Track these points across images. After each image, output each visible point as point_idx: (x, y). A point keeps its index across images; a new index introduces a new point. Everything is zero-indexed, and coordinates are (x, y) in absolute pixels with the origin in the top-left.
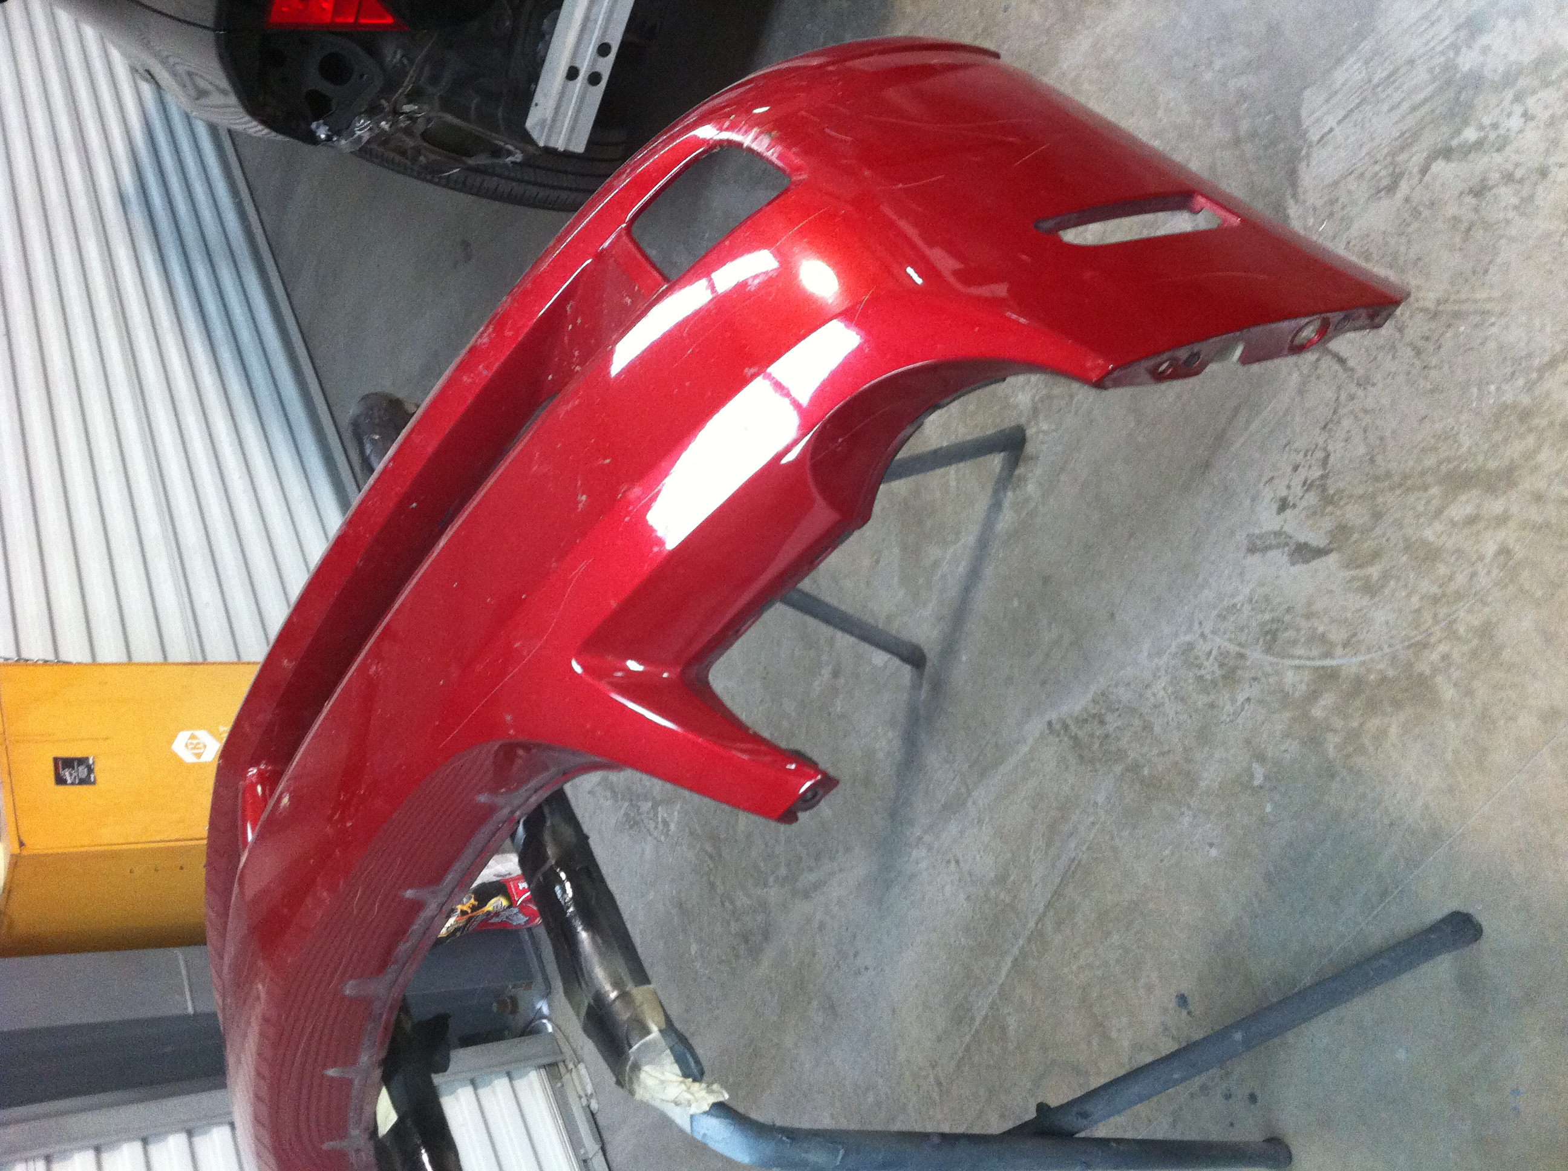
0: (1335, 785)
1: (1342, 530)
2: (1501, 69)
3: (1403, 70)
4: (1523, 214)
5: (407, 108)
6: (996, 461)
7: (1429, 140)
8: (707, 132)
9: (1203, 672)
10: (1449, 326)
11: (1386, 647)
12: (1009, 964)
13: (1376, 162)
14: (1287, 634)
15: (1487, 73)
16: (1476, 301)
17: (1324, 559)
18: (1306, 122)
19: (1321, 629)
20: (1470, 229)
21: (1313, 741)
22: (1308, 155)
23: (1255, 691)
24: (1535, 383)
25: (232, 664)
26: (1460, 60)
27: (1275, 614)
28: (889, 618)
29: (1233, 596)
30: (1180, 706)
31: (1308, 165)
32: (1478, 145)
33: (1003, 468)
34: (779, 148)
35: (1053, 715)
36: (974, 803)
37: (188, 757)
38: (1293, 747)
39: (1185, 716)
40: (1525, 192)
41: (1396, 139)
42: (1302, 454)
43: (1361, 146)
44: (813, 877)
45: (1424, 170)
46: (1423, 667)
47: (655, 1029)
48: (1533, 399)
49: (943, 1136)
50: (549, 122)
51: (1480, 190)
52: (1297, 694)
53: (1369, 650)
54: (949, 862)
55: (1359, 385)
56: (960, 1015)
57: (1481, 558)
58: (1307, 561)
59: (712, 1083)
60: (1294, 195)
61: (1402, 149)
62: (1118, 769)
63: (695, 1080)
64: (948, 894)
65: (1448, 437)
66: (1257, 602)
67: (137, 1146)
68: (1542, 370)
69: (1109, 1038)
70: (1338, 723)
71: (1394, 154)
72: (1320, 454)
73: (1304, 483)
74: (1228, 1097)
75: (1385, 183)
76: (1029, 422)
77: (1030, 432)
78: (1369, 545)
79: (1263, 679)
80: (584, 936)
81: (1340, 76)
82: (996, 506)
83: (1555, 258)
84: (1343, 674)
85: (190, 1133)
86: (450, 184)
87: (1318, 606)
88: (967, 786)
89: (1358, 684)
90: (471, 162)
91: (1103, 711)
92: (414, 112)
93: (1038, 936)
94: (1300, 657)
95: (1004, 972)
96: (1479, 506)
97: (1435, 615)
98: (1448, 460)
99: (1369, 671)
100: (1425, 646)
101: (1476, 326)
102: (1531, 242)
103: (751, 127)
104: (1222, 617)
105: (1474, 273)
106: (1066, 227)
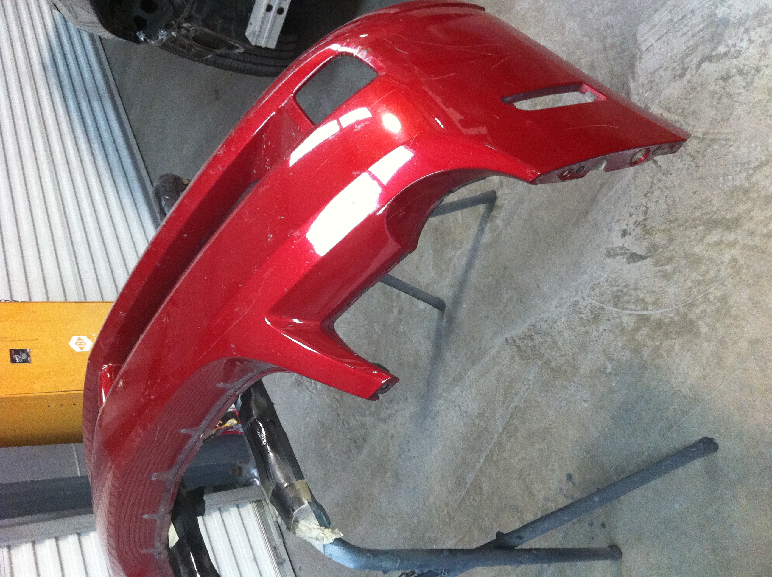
0: (647, 374)
1: (653, 248)
2: (738, 17)
3: (689, 16)
4: (747, 91)
5: (185, 25)
6: (481, 208)
7: (701, 52)
8: (336, 47)
9: (583, 316)
10: (709, 146)
11: (674, 305)
12: (484, 457)
13: (674, 62)
14: (625, 298)
15: (732, 19)
16: (723, 134)
17: (644, 261)
18: (640, 40)
19: (642, 296)
20: (720, 97)
21: (637, 351)
22: (640, 57)
23: (608, 326)
24: (751, 176)
25: (99, 302)
26: (717, 11)
27: (619, 288)
28: (427, 285)
29: (598, 278)
30: (571, 333)
31: (640, 62)
32: (726, 55)
33: (485, 212)
34: (371, 57)
35: (508, 335)
36: (468, 378)
37: (77, 349)
38: (626, 354)
39: (573, 338)
40: (749, 79)
41: (685, 51)
42: (634, 208)
43: (667, 54)
44: (388, 412)
45: (699, 66)
46: (692, 317)
47: (306, 502)
48: (750, 184)
49: (450, 551)
50: (257, 33)
51: (726, 78)
52: (629, 328)
53: (665, 307)
54: (455, 406)
55: (663, 174)
56: (460, 482)
57: (722, 263)
58: (635, 262)
59: (335, 529)
60: (633, 77)
61: (688, 55)
62: (540, 362)
63: (326, 527)
64: (454, 422)
65: (708, 202)
66: (610, 282)
67: (53, 541)
68: (754, 169)
69: (533, 495)
70: (650, 344)
71: (683, 58)
72: (644, 209)
73: (635, 223)
74: (591, 524)
75: (678, 73)
76: (498, 188)
77: (499, 194)
78: (667, 254)
79: (612, 320)
80: (271, 455)
81: (656, 17)
82: (481, 230)
83: (763, 113)
84: (652, 319)
85: (79, 535)
86: (207, 62)
87: (641, 284)
88: (465, 370)
89: (659, 324)
90: (218, 52)
91: (533, 334)
92: (190, 27)
93: (499, 444)
94: (631, 310)
95: (482, 461)
96: (722, 237)
97: (699, 291)
98: (707, 213)
99: (665, 317)
100: (693, 305)
101: (723, 146)
102: (751, 105)
103: (357, 46)
104: (593, 289)
105: (723, 119)
106: (517, 101)
